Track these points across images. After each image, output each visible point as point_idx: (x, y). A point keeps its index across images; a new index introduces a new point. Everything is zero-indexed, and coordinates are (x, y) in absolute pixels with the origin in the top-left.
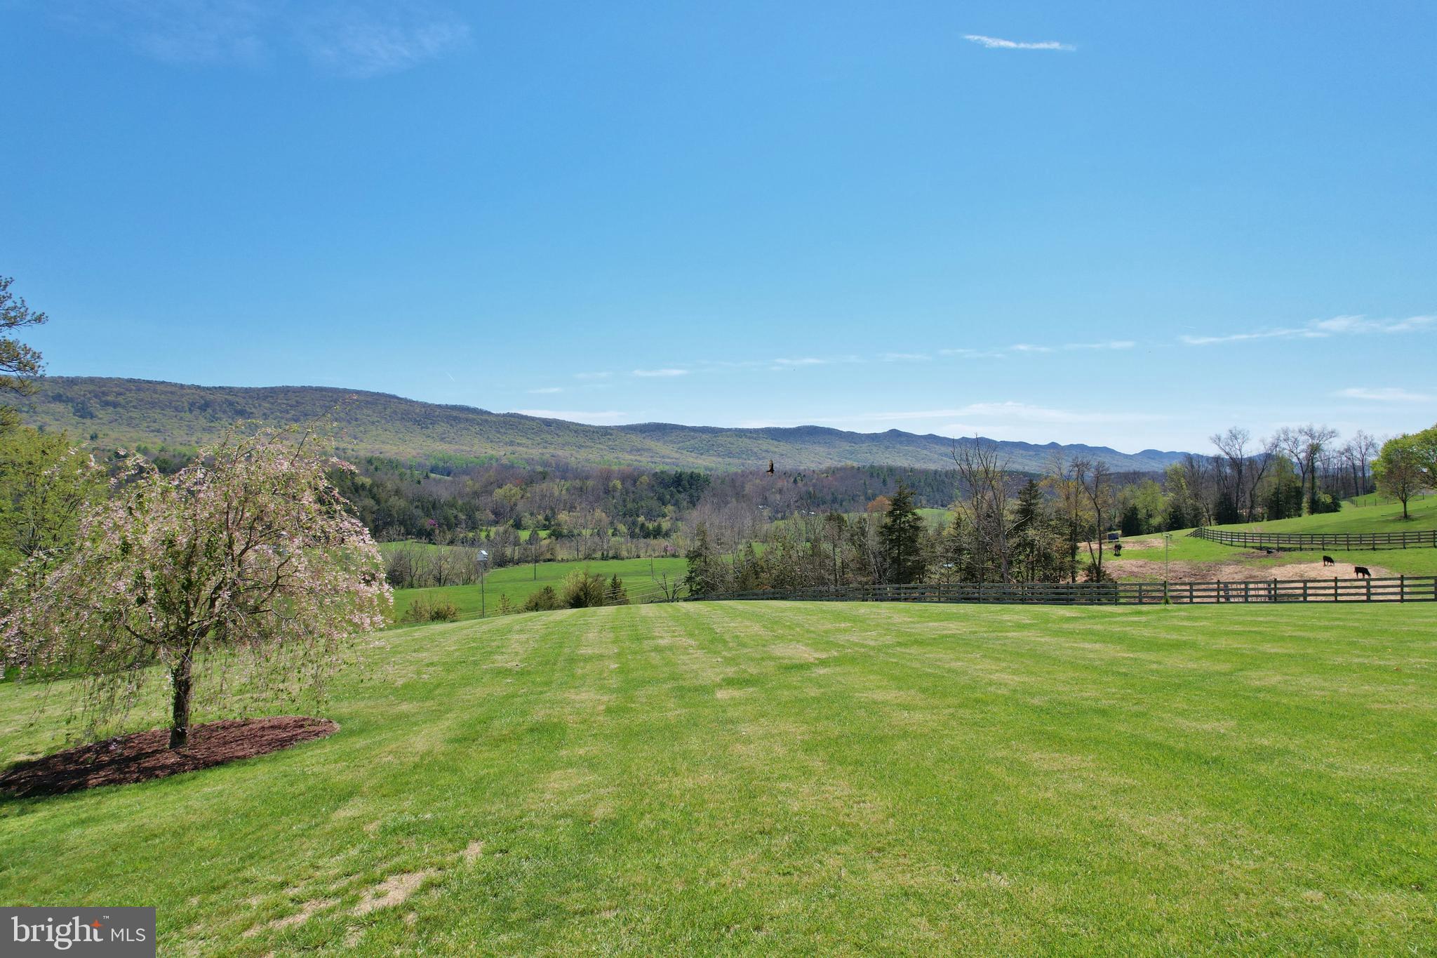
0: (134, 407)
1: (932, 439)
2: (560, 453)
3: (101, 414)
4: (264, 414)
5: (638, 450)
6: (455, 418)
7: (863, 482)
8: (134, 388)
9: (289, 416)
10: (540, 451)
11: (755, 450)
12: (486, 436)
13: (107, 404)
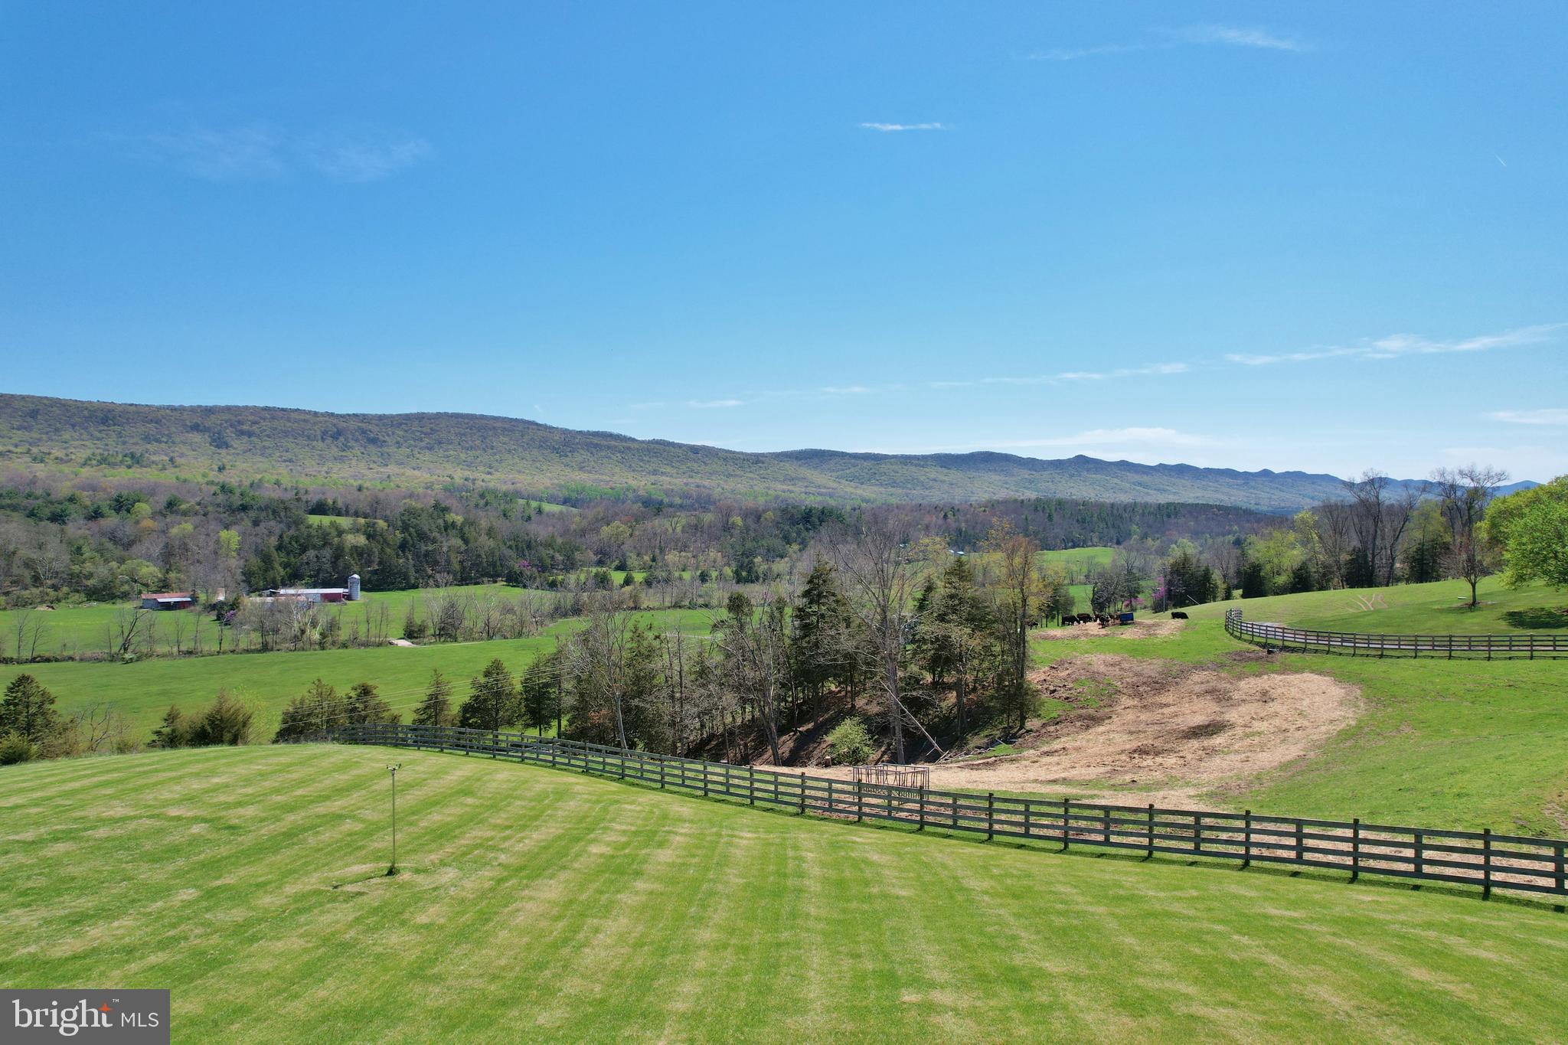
0: (268, 436)
1: (1124, 465)
2: (706, 483)
3: (235, 443)
4: (398, 443)
5: (792, 480)
6: (596, 446)
7: (1024, 517)
8: (269, 416)
9: (423, 444)
10: (685, 481)
11: (922, 478)
12: (628, 464)
13: (242, 433)
